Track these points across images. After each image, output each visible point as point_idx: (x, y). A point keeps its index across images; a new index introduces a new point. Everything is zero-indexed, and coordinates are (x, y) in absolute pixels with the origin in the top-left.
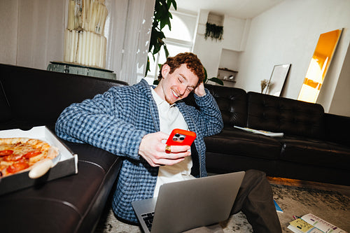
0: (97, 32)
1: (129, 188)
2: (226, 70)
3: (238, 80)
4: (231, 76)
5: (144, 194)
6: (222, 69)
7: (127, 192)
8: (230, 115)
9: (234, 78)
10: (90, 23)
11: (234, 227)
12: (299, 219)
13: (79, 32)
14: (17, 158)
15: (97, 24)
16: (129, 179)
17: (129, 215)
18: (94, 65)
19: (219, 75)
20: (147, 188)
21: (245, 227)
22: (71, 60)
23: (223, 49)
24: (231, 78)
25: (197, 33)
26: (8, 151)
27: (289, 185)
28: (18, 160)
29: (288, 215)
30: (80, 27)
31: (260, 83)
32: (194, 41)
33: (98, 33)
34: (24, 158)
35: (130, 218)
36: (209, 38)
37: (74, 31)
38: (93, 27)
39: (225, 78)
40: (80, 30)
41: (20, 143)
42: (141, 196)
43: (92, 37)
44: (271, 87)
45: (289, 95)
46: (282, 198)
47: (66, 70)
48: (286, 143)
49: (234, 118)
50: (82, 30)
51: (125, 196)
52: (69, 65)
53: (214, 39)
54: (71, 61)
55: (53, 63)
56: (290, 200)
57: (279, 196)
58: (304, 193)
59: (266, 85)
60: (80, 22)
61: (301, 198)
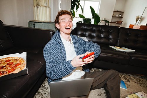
0: (45, 6)
2: (118, 11)
4: (120, 14)
9: (122, 16)
10: (42, 2)
11: (98, 94)
12: (134, 94)
15: (45, 1)
19: (113, 15)
21: (104, 95)
22: (36, 19)
29: (129, 91)
30: (38, 4)
34: (15, 66)
37: (36, 7)
38: (43, 4)
39: (117, 16)
40: (38, 6)
41: (17, 59)
43: (43, 8)
44: (142, 19)
48: (133, 57)
50: (39, 6)
52: (34, 22)
56: (134, 83)
57: (128, 81)
58: (144, 80)
59: (139, 19)
60: (38, 2)
61: (141, 82)
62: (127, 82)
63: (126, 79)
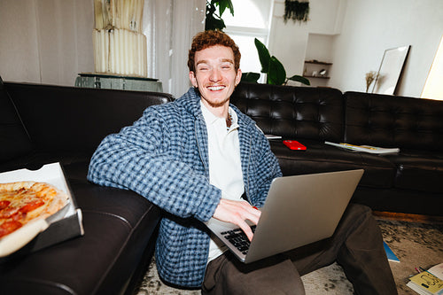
0: (133, 29)
1: (175, 244)
2: (315, 62)
3: (331, 75)
4: (323, 70)
5: (195, 249)
6: (310, 62)
7: (173, 249)
8: (320, 126)
9: (327, 73)
10: (122, 18)
11: (326, 285)
12: (425, 273)
13: (109, 31)
14: (12, 213)
15: (131, 17)
16: (175, 232)
17: (178, 279)
18: (132, 73)
19: (305, 71)
20: (199, 241)
21: (343, 285)
22: (103, 69)
23: (310, 34)
24: (323, 73)
25: (273, 16)
26: (5, 202)
27: (409, 220)
28: (11, 217)
29: (408, 265)
30: (110, 24)
31: (365, 76)
32: (269, 27)
33: (135, 30)
34: (20, 213)
35: (181, 282)
36: (290, 21)
37: (103, 31)
38: (126, 23)
39: (315, 73)
40: (110, 28)
41: (23, 189)
42: (192, 252)
43: (126, 36)
44: (380, 80)
45: (407, 92)
46: (398, 241)
47: (96, 83)
48: (403, 163)
49: (326, 130)
50: (113, 28)
51: (171, 254)
52: (99, 76)
53: (297, 22)
54: (104, 71)
55: (82, 75)
56: (410, 243)
57: (394, 238)
58: (433, 232)
59: (373, 79)
60: (110, 18)
61: (427, 239)
62: (391, 242)
63: (388, 234)
